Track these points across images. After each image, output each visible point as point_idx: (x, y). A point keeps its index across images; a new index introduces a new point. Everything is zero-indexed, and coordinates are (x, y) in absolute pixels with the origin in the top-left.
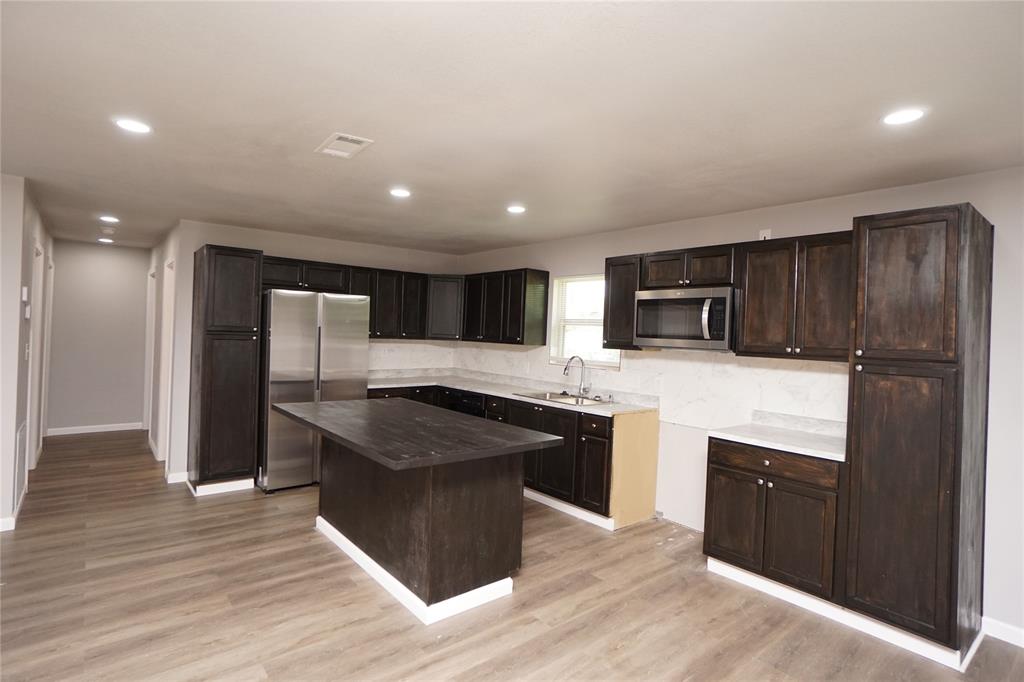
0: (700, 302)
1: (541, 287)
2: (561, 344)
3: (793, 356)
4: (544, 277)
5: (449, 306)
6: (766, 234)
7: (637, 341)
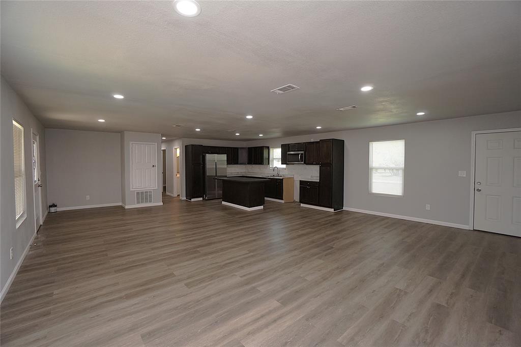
0: (299, 154)
1: (268, 150)
2: (273, 164)
3: (315, 164)
4: (268, 148)
5: (243, 156)
6: (312, 140)
7: (288, 163)
